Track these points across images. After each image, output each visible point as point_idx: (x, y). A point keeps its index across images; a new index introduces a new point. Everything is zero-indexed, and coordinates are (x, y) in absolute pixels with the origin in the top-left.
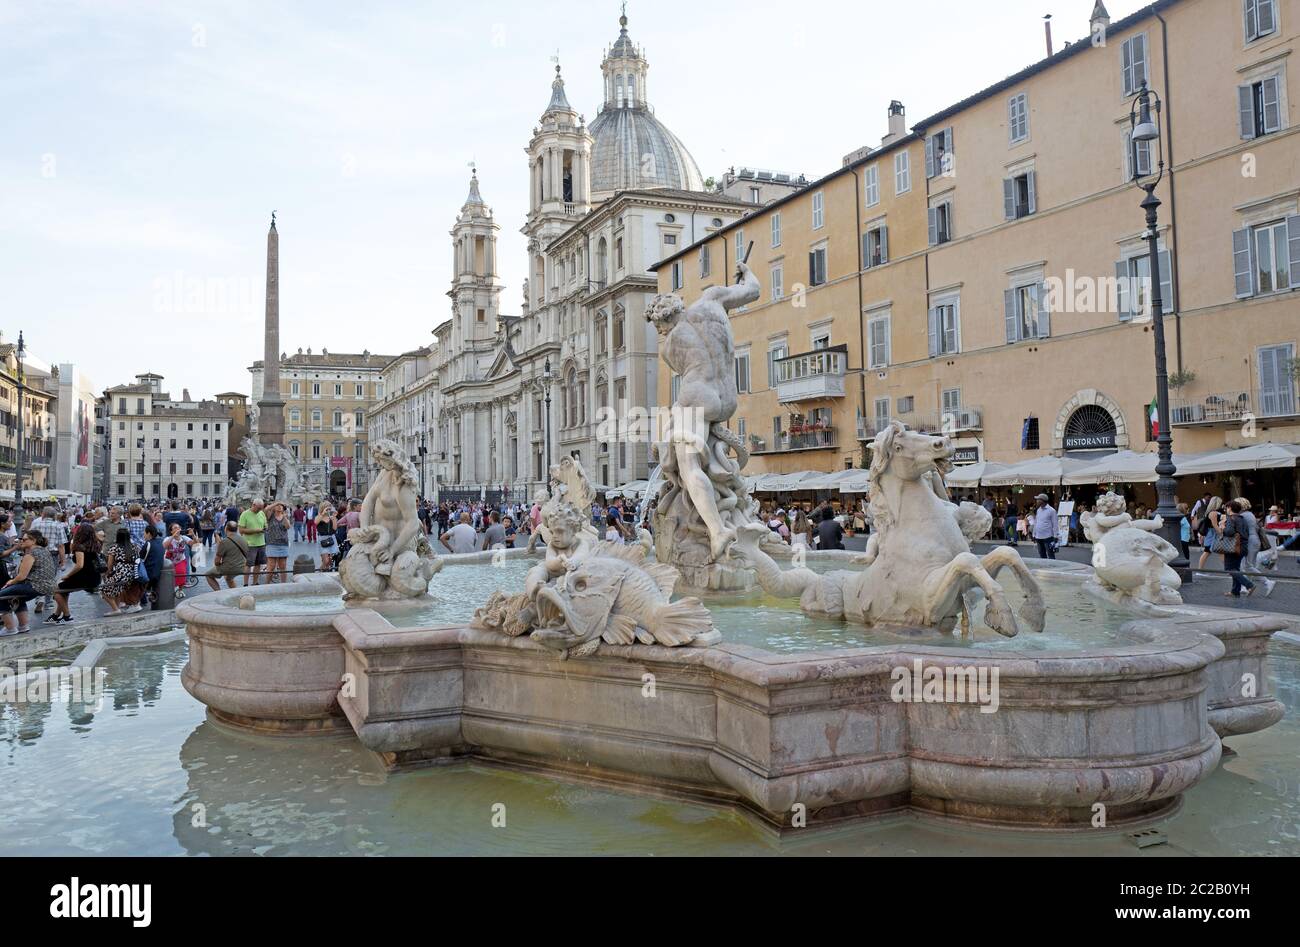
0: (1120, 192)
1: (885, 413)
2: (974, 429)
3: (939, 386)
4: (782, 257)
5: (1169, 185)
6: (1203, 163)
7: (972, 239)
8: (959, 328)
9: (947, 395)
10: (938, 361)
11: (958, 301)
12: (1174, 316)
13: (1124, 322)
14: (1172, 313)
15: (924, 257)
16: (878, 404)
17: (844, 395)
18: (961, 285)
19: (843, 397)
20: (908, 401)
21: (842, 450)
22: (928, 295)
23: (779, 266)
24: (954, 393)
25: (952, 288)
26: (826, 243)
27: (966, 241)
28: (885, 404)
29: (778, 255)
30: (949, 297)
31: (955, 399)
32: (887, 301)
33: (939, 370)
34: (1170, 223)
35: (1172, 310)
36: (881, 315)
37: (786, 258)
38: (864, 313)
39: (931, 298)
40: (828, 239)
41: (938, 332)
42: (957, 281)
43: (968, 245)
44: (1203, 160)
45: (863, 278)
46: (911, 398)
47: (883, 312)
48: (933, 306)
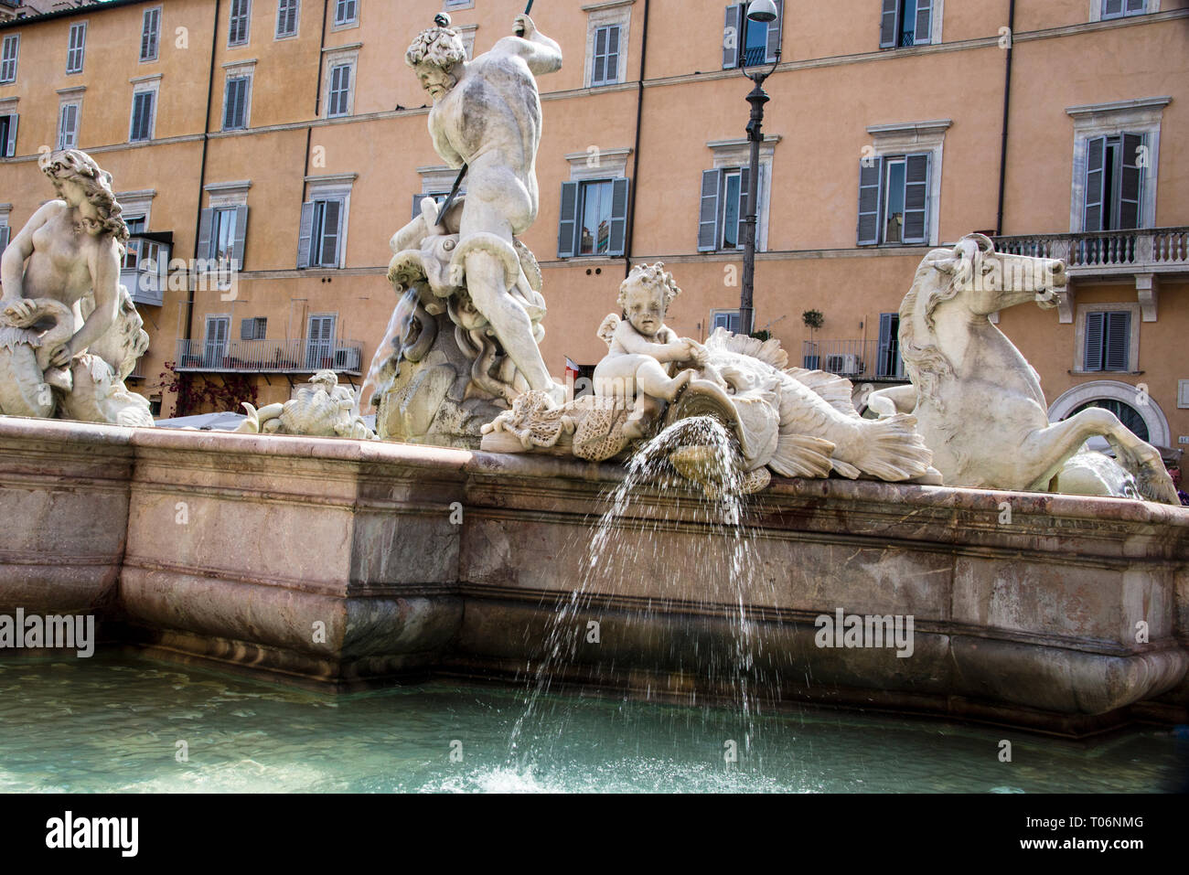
0: (578, 97)
1: (221, 336)
2: (351, 372)
3: (306, 308)
4: (83, 90)
5: (638, 101)
6: (678, 84)
7: (378, 119)
8: (345, 234)
9: (316, 322)
10: (309, 275)
11: (348, 199)
12: (624, 261)
13: (563, 259)
14: (622, 257)
15: (306, 131)
16: (212, 324)
17: (160, 304)
18: (355, 178)
19: (158, 308)
20: (257, 324)
21: (147, 384)
22: (305, 183)
23: (76, 102)
24: (327, 322)
25: (341, 181)
26: (158, 82)
27: (368, 121)
28: (222, 324)
29: (76, 86)
30: (335, 191)
31: (326, 330)
32: (245, 182)
33: (310, 287)
34: (634, 147)
35: (622, 252)
36: (232, 199)
37: (90, 93)
38: (205, 194)
39: (310, 189)
40: (162, 78)
41: (313, 235)
42: (350, 172)
43: (372, 127)
44: (679, 80)
45: (211, 143)
46: (262, 321)
47: (236, 195)
48: (310, 200)
